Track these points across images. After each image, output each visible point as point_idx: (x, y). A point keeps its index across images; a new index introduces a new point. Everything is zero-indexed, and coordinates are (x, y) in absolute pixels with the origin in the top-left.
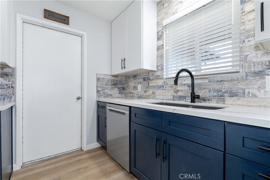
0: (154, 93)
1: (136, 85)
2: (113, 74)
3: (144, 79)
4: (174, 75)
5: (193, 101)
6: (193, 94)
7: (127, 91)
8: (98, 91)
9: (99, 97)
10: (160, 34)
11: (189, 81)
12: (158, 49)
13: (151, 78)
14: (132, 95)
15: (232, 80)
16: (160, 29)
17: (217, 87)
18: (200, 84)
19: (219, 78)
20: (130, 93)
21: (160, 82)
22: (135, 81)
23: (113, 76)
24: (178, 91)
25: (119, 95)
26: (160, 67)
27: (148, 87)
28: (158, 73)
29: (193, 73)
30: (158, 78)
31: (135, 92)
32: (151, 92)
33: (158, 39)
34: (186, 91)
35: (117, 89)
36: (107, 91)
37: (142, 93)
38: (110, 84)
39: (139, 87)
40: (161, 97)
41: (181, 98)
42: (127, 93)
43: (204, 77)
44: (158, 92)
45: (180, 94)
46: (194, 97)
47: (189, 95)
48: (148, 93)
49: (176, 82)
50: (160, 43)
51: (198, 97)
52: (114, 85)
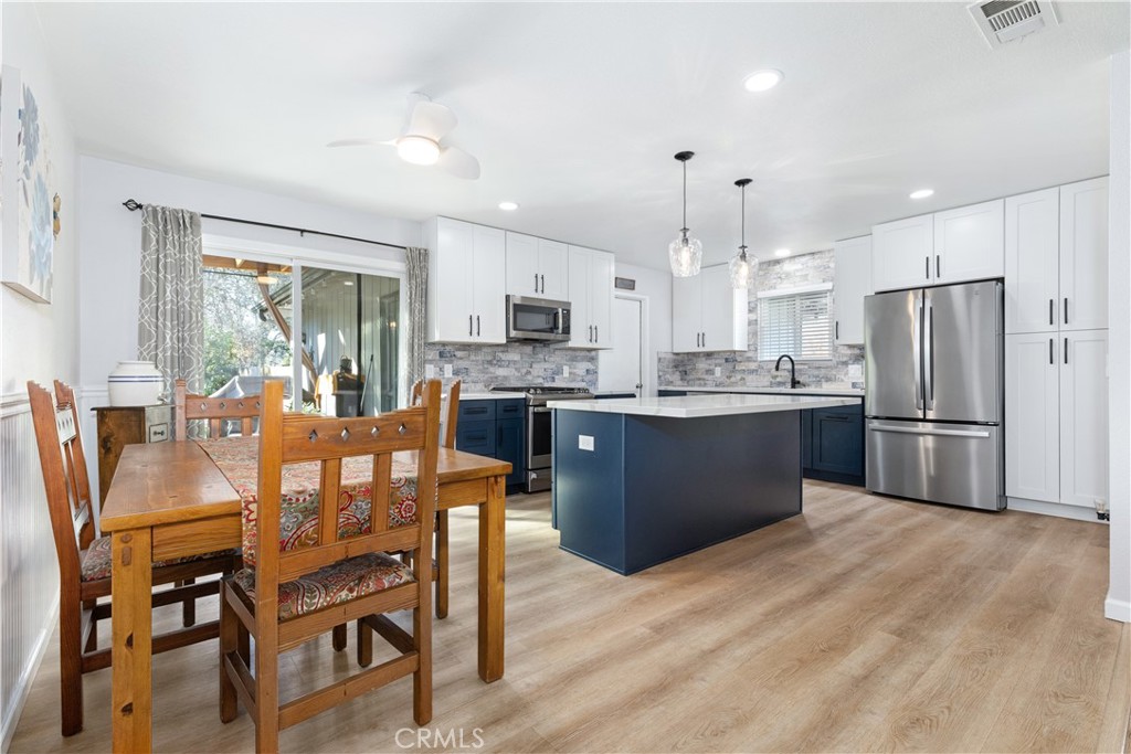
0: (743, 379)
1: (711, 367)
2: (675, 351)
3: (727, 360)
4: (777, 358)
5: (793, 387)
6: (793, 379)
7: (691, 377)
8: (659, 377)
9: (660, 385)
10: (752, 305)
11: (789, 366)
12: (750, 323)
13: (739, 359)
14: (702, 382)
15: (827, 368)
16: (753, 299)
17: (816, 373)
18: (800, 370)
19: (817, 364)
20: (700, 379)
21: (753, 366)
22: (709, 362)
23: (677, 354)
24: (777, 376)
25: (680, 383)
26: (753, 346)
27: (734, 370)
28: (749, 354)
29: (793, 358)
30: (749, 360)
31: (710, 377)
32: (739, 377)
33: (750, 311)
34: (785, 375)
35: (678, 373)
36: (668, 376)
37: (724, 379)
38: (671, 365)
39: (718, 371)
40: (754, 384)
41: (780, 384)
42: (693, 380)
43: (804, 363)
44: (749, 378)
45: (778, 379)
46: (795, 383)
47: (790, 380)
48: (733, 379)
49: (777, 368)
50: (753, 316)
51: (799, 382)
52: (676, 367)
